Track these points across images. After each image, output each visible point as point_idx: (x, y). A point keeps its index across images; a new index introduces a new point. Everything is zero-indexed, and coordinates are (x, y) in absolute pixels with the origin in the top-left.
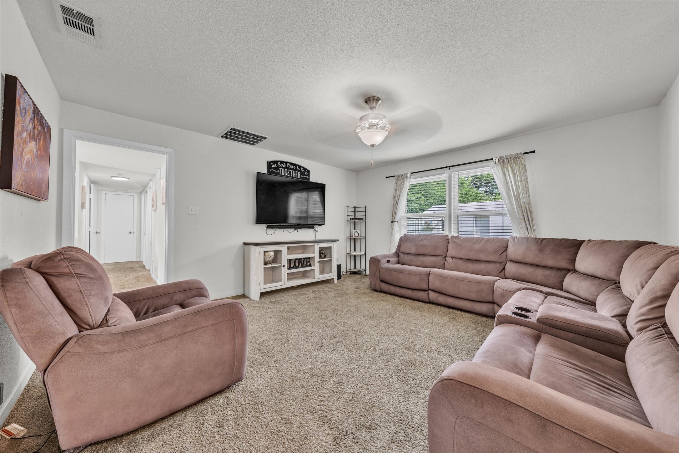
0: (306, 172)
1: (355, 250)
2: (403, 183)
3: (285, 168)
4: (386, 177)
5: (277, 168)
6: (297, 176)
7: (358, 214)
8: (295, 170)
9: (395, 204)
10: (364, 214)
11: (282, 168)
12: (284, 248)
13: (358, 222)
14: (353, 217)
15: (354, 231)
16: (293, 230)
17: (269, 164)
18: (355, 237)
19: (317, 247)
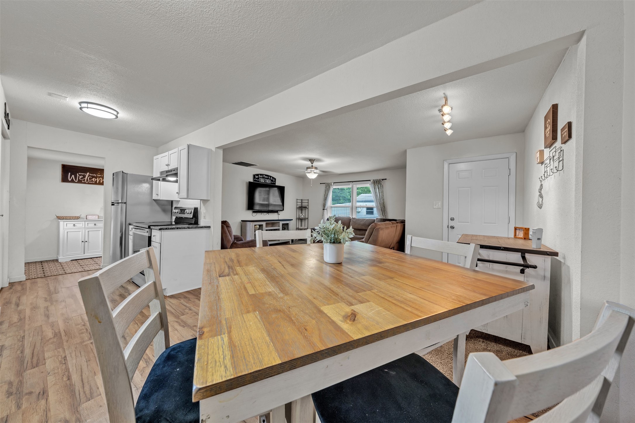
0: (274, 179)
1: (301, 226)
2: (330, 188)
3: (262, 178)
4: (321, 184)
5: (258, 178)
6: (269, 182)
7: (303, 204)
8: (268, 179)
9: (325, 199)
10: (307, 204)
11: (261, 178)
12: (264, 224)
13: (304, 209)
14: (300, 206)
15: (301, 215)
16: (266, 213)
17: (254, 176)
18: (302, 218)
19: (281, 223)
